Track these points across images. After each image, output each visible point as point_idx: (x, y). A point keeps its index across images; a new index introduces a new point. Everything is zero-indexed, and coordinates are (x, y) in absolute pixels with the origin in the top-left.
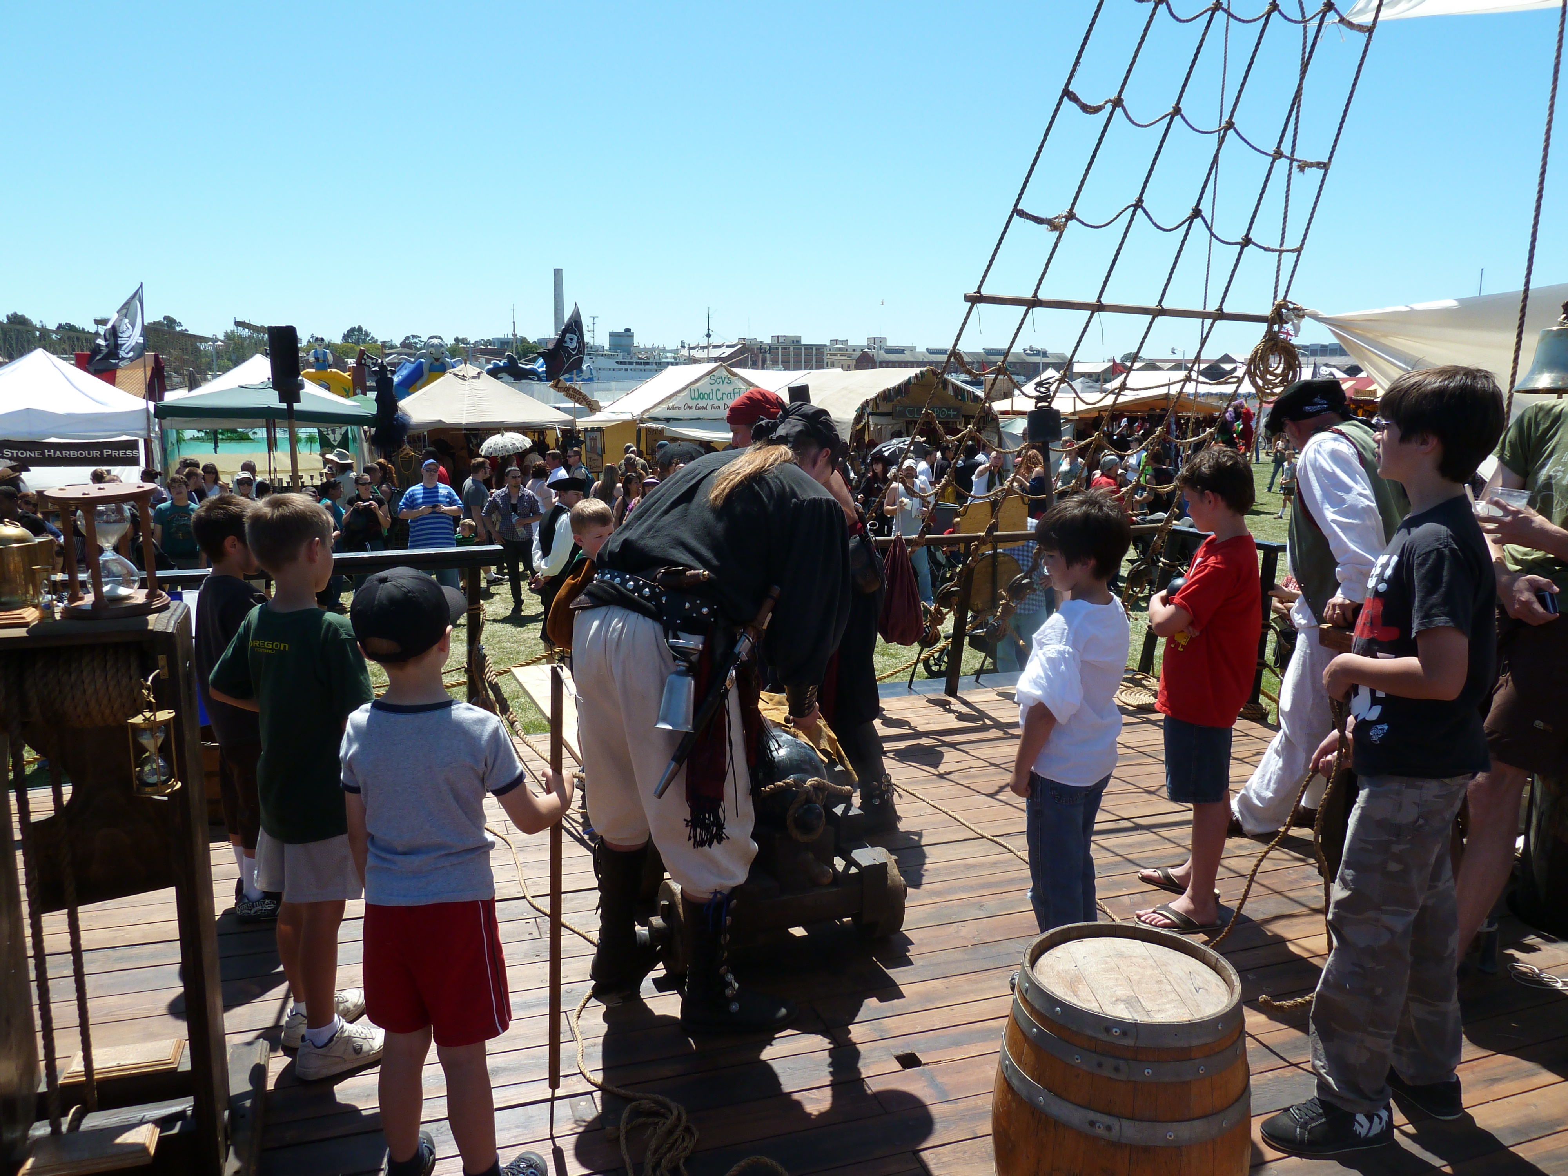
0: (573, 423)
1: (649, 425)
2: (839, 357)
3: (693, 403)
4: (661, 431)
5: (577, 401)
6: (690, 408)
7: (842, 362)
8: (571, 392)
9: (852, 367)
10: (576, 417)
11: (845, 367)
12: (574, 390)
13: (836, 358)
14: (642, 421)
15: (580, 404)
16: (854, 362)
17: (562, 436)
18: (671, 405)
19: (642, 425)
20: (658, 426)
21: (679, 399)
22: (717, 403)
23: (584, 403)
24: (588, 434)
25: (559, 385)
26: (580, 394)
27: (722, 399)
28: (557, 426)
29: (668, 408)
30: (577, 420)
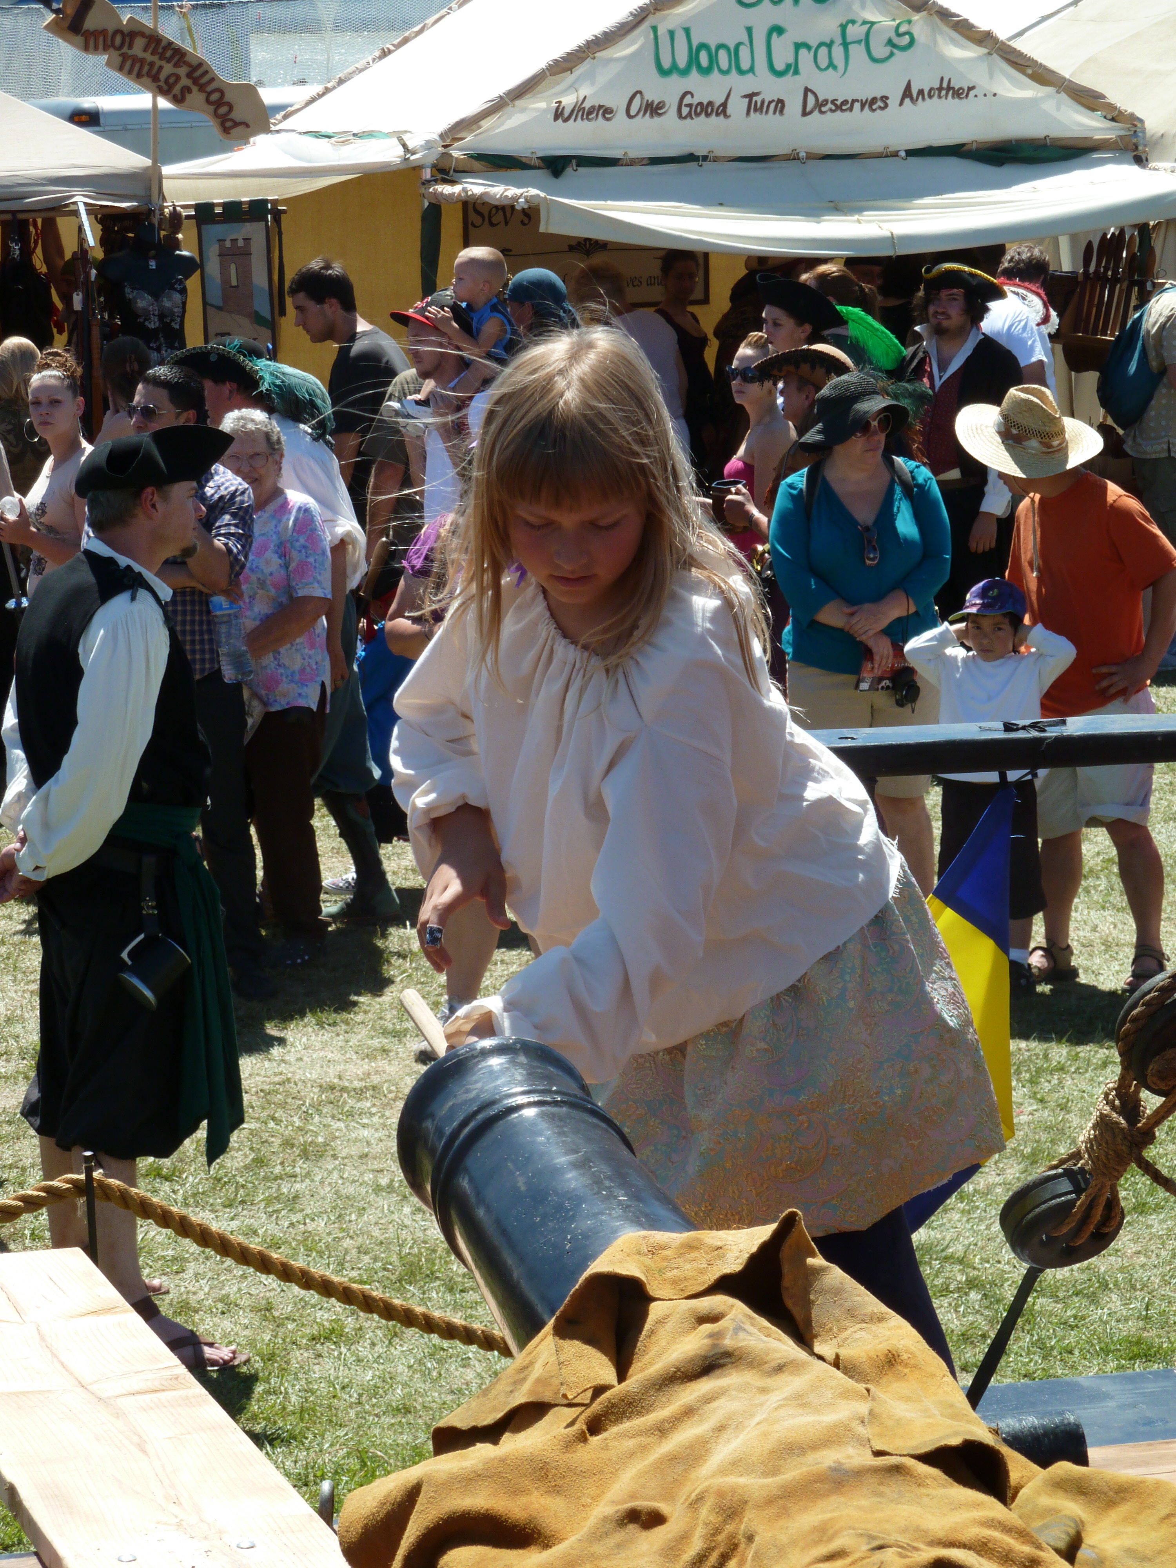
0: (148, 183)
1: (475, 186)
3: (665, 90)
4: (529, 213)
5: (164, 90)
6: (654, 109)
8: (138, 48)
10: (161, 156)
12: (155, 41)
14: (444, 171)
15: (178, 100)
17: (104, 241)
18: (569, 101)
19: (446, 189)
20: (512, 191)
21: (604, 75)
22: (770, 88)
23: (196, 97)
24: (214, 231)
25: (92, 22)
26: (177, 55)
27: (793, 68)
28: (80, 200)
29: (558, 114)
30: (167, 170)
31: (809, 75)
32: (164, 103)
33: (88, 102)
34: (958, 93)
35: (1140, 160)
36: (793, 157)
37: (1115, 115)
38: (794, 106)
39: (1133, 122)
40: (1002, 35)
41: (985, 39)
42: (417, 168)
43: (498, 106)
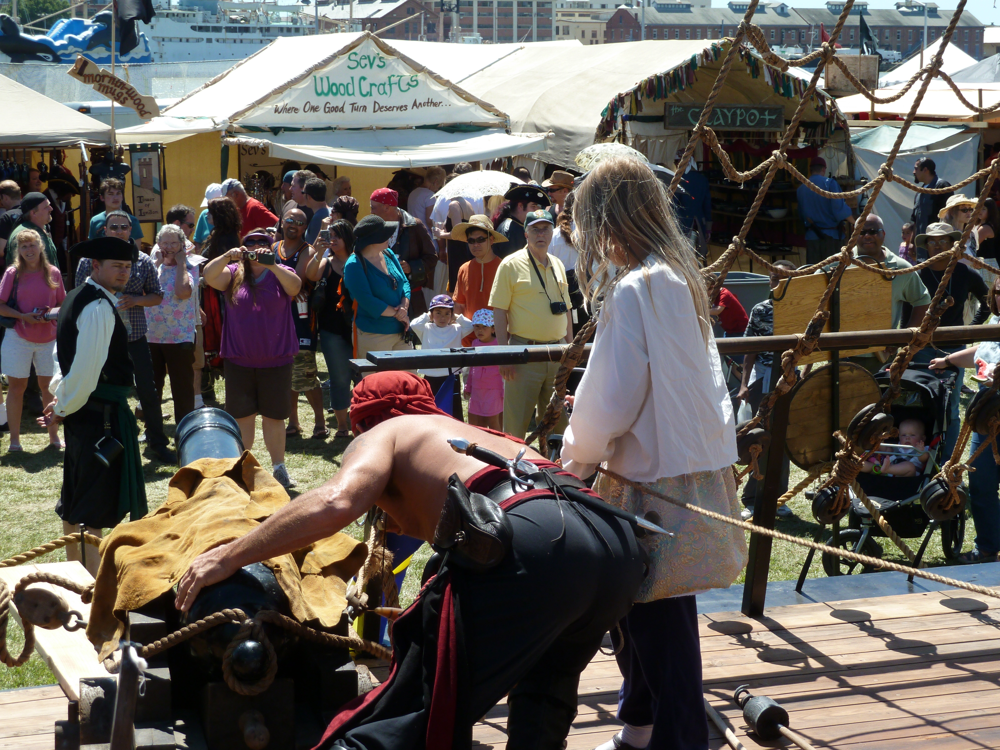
0: (110, 136)
1: (243, 139)
2: (577, 18)
3: (320, 102)
4: (265, 150)
5: (117, 99)
6: (314, 109)
7: (583, 27)
8: (106, 82)
9: (600, 36)
10: (115, 125)
11: (588, 35)
12: (113, 79)
13: (573, 19)
14: (231, 133)
15: (122, 103)
16: (604, 27)
17: (92, 159)
18: (280, 105)
19: (231, 140)
20: (258, 141)
21: (294, 95)
22: (361, 101)
23: (130, 102)
24: (136, 155)
25: (87, 71)
26: (122, 85)
27: (369, 94)
28: (82, 142)
29: (276, 111)
30: (117, 131)
31: (376, 96)
32: (117, 104)
33: (86, 104)
34: (435, 105)
35: (508, 132)
36: (371, 129)
37: (498, 114)
38: (370, 108)
39: (505, 116)
40: (454, 82)
41: (446, 83)
42: (219, 131)
43: (253, 106)
